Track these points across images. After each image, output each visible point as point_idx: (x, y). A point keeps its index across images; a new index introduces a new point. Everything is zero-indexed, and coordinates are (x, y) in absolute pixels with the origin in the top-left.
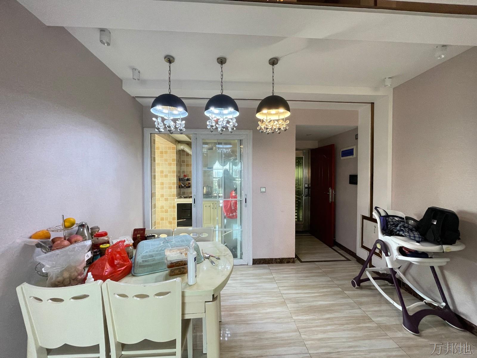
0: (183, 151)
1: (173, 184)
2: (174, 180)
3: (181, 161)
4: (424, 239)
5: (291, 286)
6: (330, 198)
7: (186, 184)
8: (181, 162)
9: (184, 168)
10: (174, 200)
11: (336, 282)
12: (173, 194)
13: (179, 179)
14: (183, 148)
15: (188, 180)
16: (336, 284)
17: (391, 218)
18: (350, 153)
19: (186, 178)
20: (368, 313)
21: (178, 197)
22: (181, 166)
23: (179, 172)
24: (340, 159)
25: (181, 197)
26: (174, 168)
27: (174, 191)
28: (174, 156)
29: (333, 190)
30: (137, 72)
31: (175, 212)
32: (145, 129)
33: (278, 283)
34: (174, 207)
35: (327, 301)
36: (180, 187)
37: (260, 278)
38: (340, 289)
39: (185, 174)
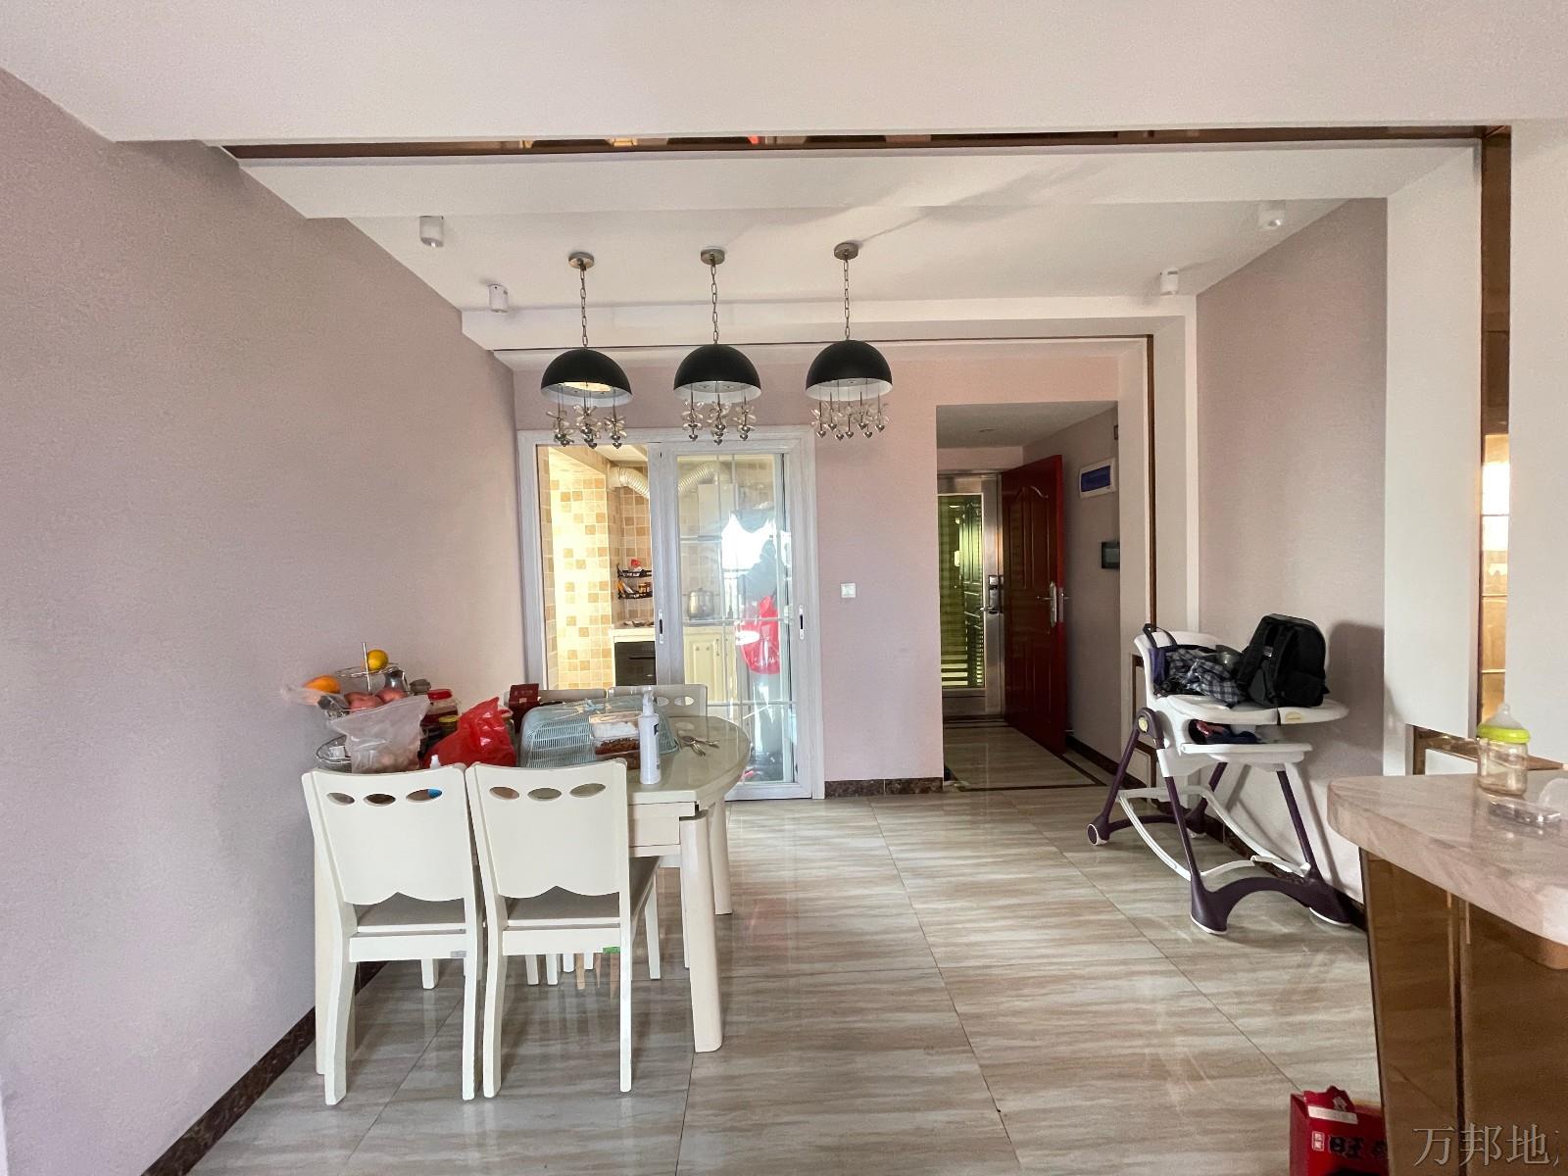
0: (627, 490)
1: (603, 586)
2: (605, 574)
3: (621, 518)
4: (1245, 698)
5: (923, 843)
6: (1053, 612)
7: (640, 587)
8: (622, 521)
9: (631, 541)
10: (605, 633)
11: (1047, 834)
12: (602, 617)
13: (619, 571)
14: (628, 483)
15: (643, 574)
16: (1047, 838)
17: (1182, 651)
18: (1100, 478)
19: (640, 569)
20: (1111, 895)
21: (618, 624)
22: (623, 535)
23: (616, 551)
24: (1079, 496)
25: (625, 624)
26: (602, 539)
27: (606, 606)
28: (603, 506)
29: (1061, 590)
30: (500, 290)
31: (609, 667)
32: (522, 436)
33: (887, 836)
34: (606, 654)
35: (1011, 873)
36: (620, 597)
37: (840, 828)
38: (1054, 849)
39: (635, 558)
